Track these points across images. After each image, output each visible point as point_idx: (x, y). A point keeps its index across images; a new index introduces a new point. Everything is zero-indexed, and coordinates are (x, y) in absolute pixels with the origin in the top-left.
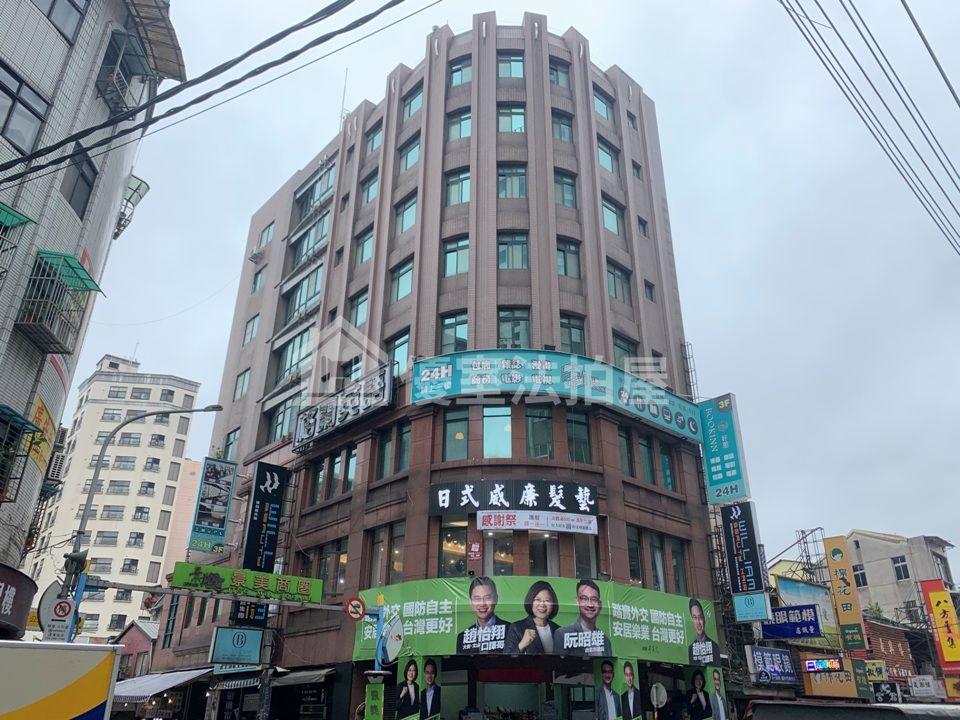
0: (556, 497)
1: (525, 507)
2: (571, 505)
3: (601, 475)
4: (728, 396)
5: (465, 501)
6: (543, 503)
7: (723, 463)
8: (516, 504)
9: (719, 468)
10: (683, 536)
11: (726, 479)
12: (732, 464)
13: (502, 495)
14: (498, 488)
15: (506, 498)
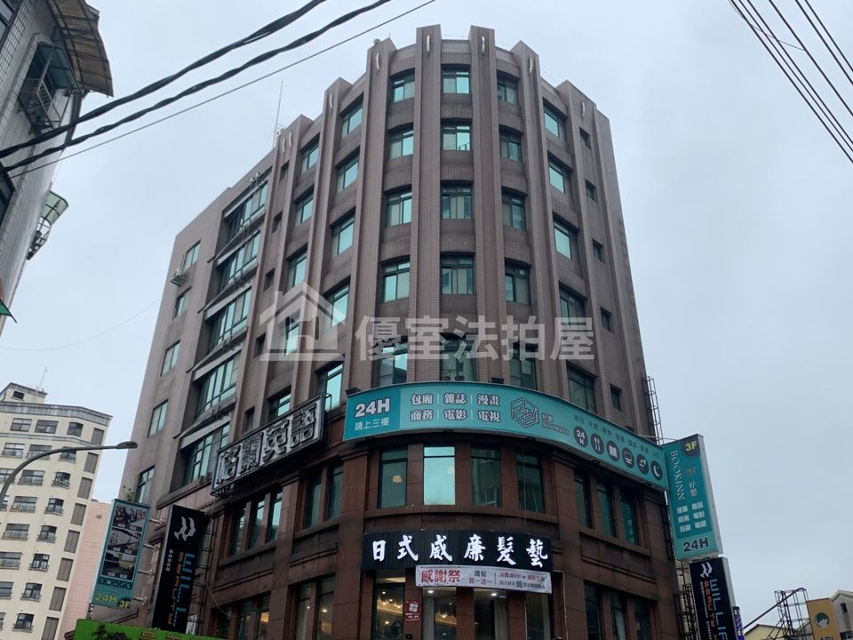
0: (505, 551)
1: (470, 562)
2: (522, 560)
3: (556, 525)
4: (695, 438)
5: (403, 554)
6: (491, 557)
7: (690, 512)
8: (460, 558)
9: (687, 518)
10: (649, 597)
11: (694, 531)
12: (701, 514)
13: (444, 547)
14: (440, 540)
15: (448, 551)
